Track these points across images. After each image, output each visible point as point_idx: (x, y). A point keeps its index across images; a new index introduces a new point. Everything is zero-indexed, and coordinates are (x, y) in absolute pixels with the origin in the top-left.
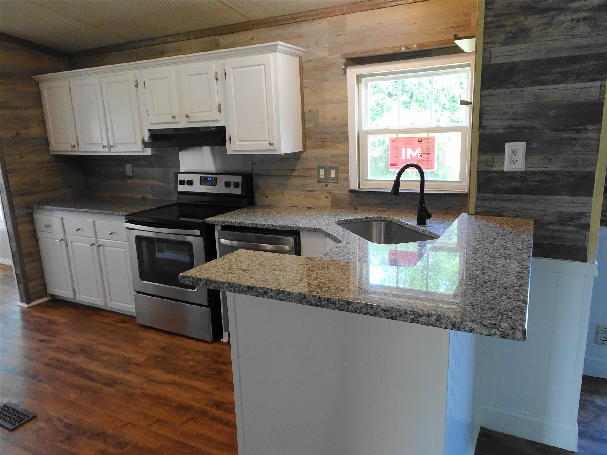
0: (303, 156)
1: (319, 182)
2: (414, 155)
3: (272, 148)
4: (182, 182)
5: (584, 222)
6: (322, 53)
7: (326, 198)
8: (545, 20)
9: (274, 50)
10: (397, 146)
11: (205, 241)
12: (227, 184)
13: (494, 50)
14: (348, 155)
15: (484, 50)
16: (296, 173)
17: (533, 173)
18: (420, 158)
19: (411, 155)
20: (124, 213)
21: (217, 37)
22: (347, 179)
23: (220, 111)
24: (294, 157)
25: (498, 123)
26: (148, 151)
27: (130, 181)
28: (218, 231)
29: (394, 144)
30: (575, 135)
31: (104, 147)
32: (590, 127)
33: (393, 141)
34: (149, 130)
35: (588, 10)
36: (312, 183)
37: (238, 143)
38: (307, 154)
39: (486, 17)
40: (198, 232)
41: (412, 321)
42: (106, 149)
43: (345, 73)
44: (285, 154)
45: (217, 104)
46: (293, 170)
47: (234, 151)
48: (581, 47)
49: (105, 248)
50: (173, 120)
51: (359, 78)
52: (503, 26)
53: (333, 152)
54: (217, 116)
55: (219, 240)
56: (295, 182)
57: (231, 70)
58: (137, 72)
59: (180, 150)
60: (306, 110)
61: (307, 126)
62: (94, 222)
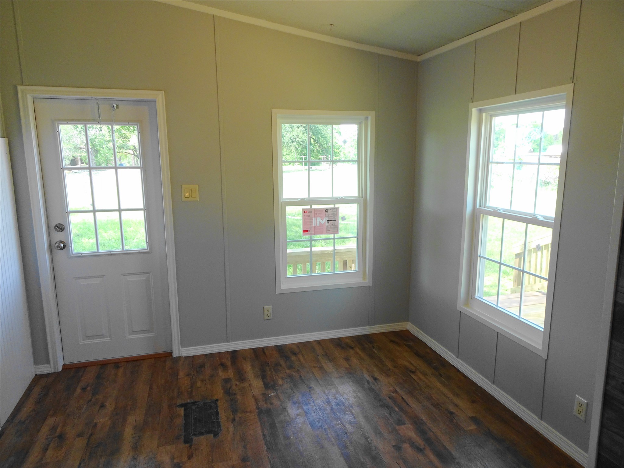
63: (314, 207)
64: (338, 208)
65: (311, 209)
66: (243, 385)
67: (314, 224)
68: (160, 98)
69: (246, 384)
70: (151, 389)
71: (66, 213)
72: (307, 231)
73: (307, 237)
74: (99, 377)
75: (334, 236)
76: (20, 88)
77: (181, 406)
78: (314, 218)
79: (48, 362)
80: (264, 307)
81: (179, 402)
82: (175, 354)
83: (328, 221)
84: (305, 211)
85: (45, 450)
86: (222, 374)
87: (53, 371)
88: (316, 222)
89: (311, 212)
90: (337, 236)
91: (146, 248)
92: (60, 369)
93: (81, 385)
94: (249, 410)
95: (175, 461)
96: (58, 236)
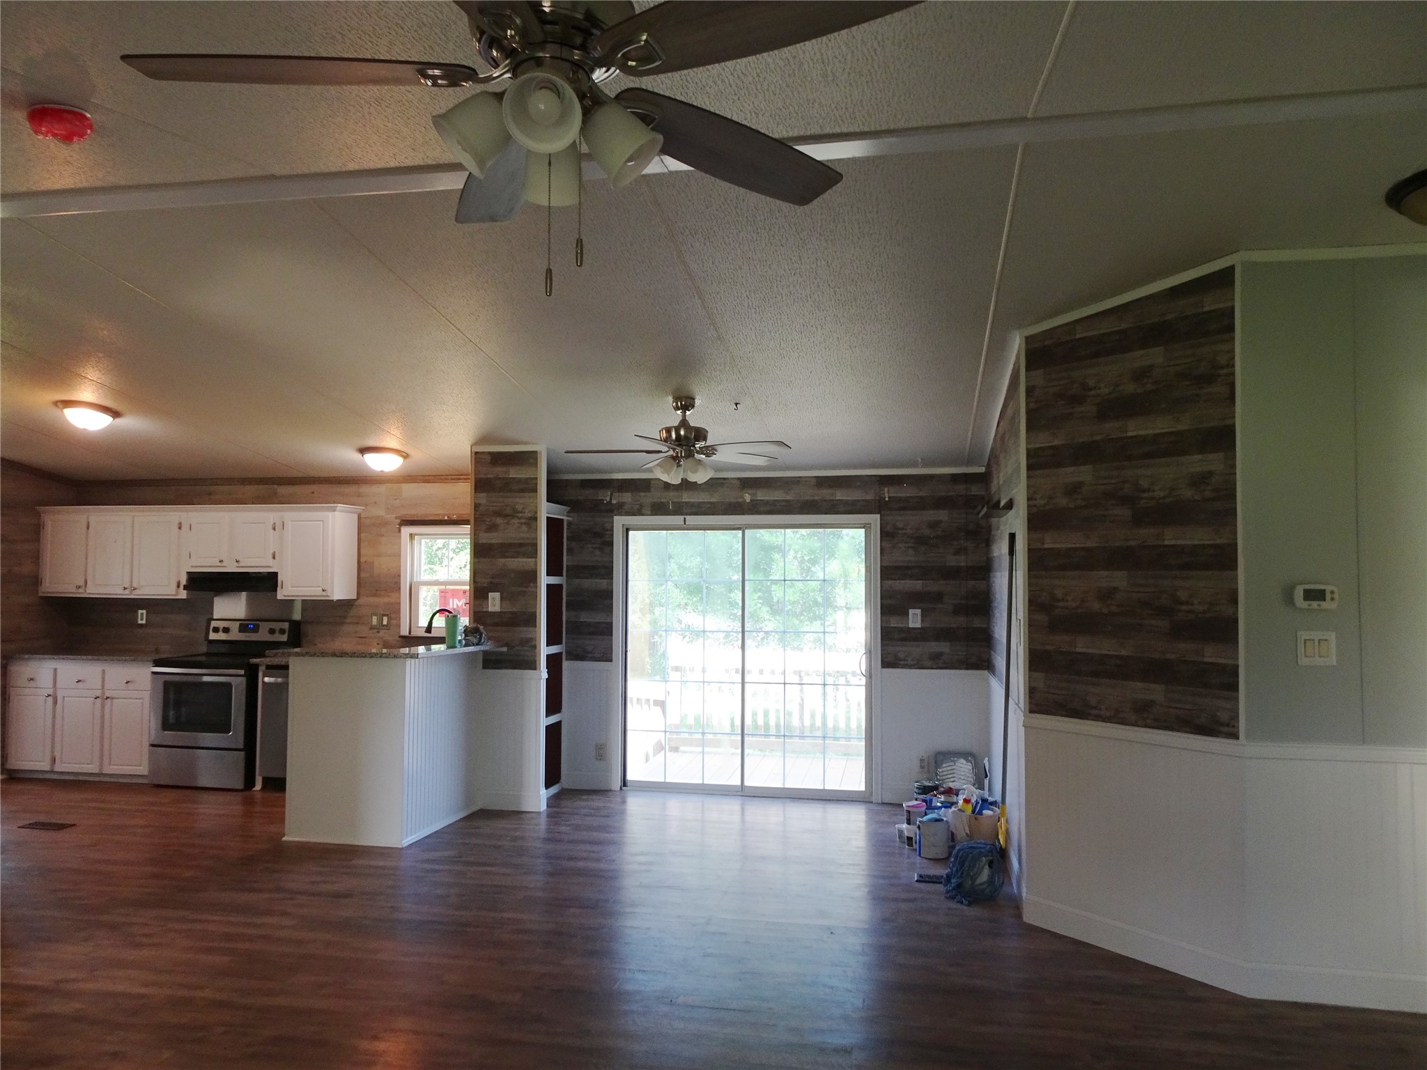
0: (356, 603)
1: (371, 629)
2: (460, 604)
3: (324, 593)
4: (216, 630)
5: (533, 644)
6: (380, 512)
7: (378, 644)
8: (505, 521)
9: (334, 510)
10: (445, 597)
11: (247, 680)
12: (272, 631)
13: (480, 535)
14: (400, 603)
15: (475, 534)
16: (348, 620)
17: (505, 612)
18: (464, 607)
19: (457, 605)
20: (149, 659)
21: (276, 486)
22: (399, 626)
23: (274, 558)
24: (346, 605)
25: (484, 580)
26: (183, 595)
27: (141, 631)
28: (263, 671)
29: (443, 594)
30: (525, 589)
31: (125, 589)
32: (532, 585)
33: (442, 592)
34: (188, 573)
35: (526, 518)
36: (364, 630)
37: (290, 588)
38: (361, 601)
39: (475, 515)
40: (242, 672)
41: (380, 657)
42: (127, 592)
43: (400, 531)
44: (338, 601)
45: (272, 552)
46: (345, 617)
47: (285, 596)
48: (524, 539)
49: (114, 701)
50: (220, 564)
51: (412, 536)
52: (484, 521)
53: (386, 600)
54: (270, 562)
55: (263, 679)
56: (347, 629)
57: (290, 522)
58: (184, 515)
59: (216, 596)
60: (363, 560)
61: (363, 575)
62: (104, 671)
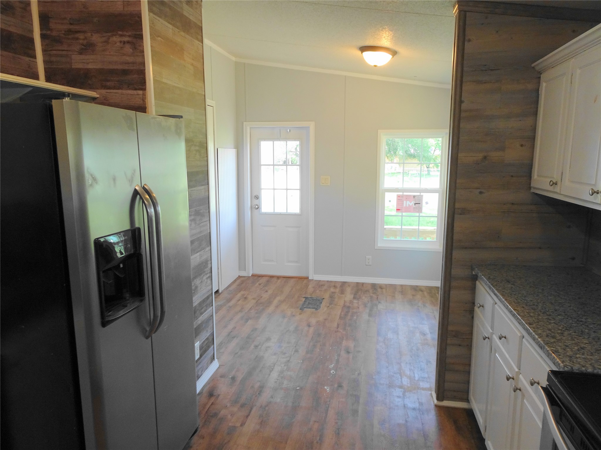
63: (405, 194)
64: (422, 196)
65: (403, 195)
66: (341, 296)
67: (405, 205)
68: (312, 126)
69: (343, 296)
70: (292, 289)
71: (260, 189)
72: (399, 210)
73: (400, 214)
74: (268, 281)
75: (419, 214)
76: (244, 123)
77: (304, 297)
78: (404, 201)
79: (245, 270)
80: (366, 257)
81: (304, 296)
82: (310, 278)
83: (415, 204)
84: (398, 196)
85: (239, 300)
86: (332, 290)
87: (247, 276)
88: (406, 204)
89: (403, 197)
90: (421, 214)
91: (299, 212)
92: (250, 275)
93: (259, 283)
94: (339, 305)
95: (293, 314)
96: (256, 202)
